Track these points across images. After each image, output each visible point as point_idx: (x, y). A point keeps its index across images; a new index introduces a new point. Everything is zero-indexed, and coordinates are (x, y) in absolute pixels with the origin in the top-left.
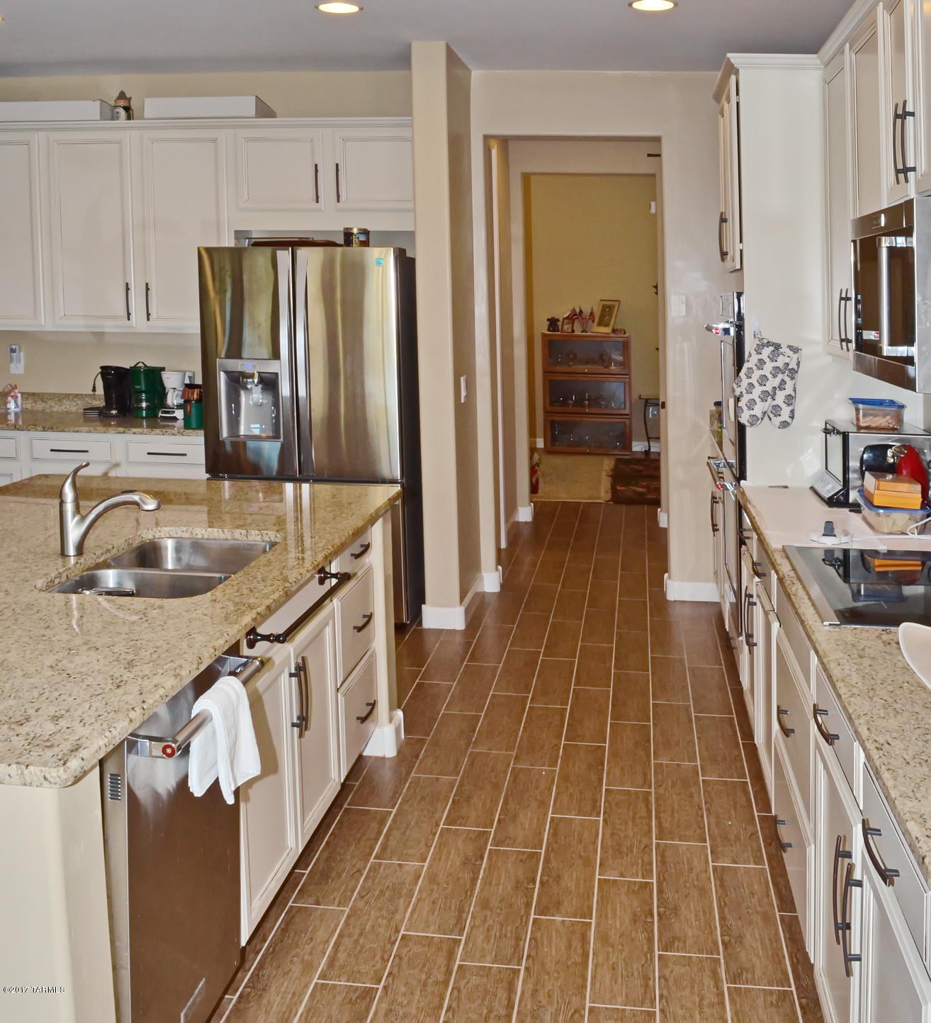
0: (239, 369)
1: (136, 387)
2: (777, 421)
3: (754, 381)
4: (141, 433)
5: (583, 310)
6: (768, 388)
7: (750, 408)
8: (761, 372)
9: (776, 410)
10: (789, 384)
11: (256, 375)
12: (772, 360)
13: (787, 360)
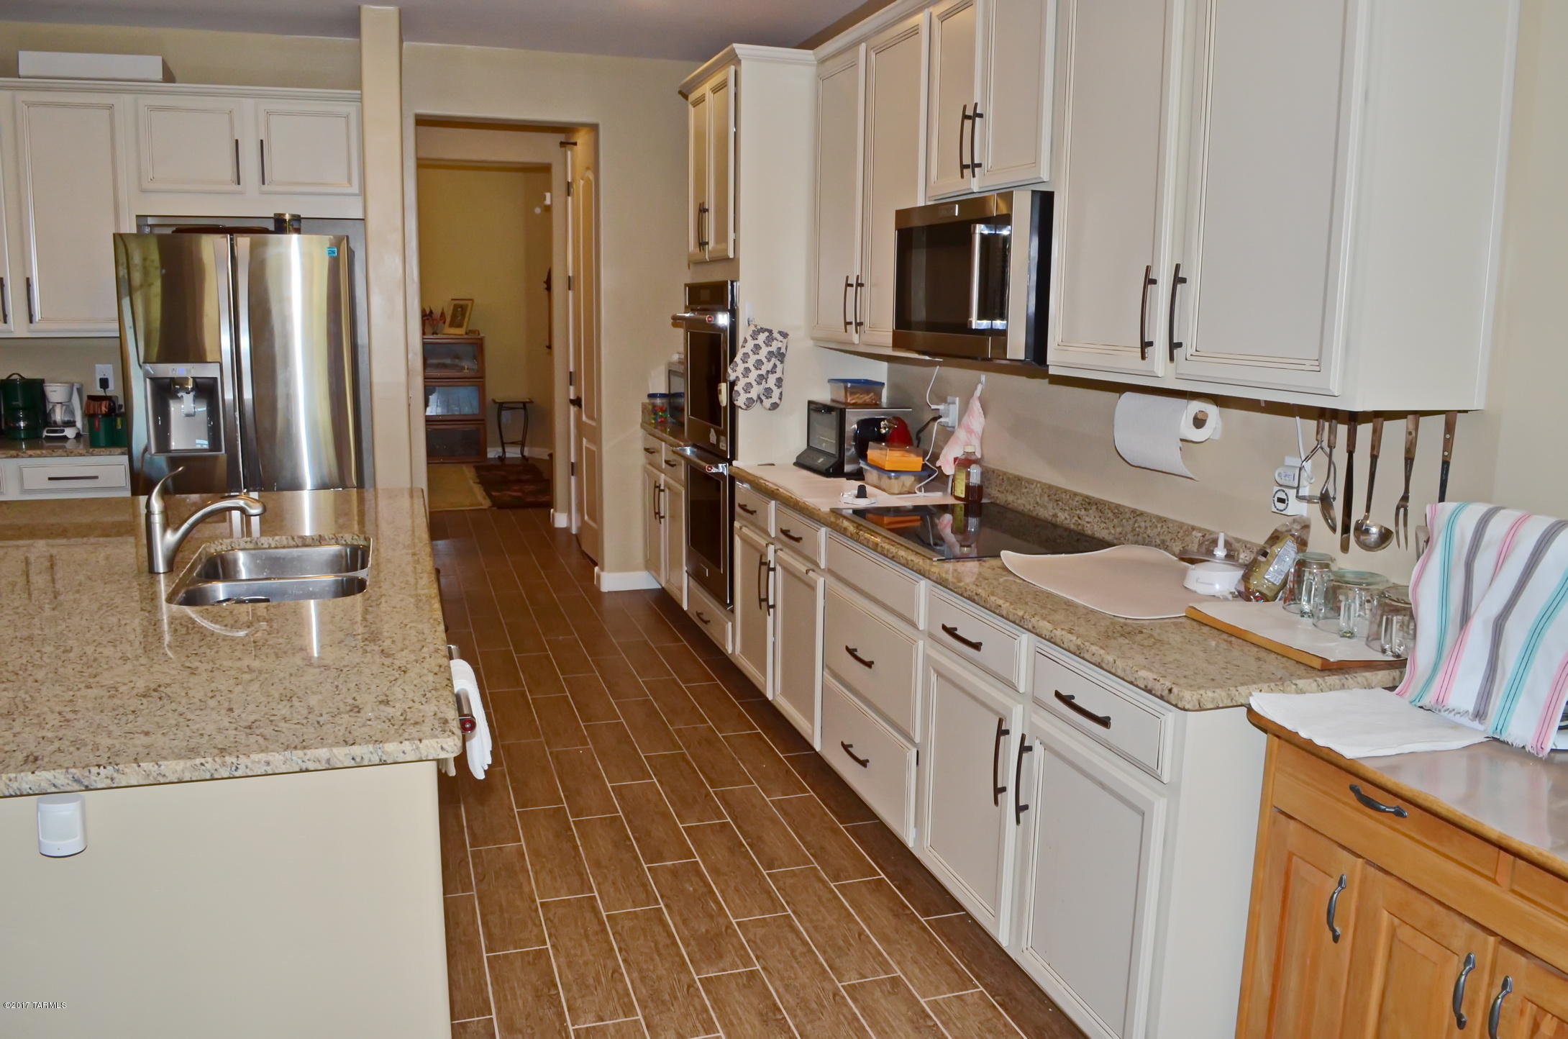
0: (171, 375)
1: (14, 403)
2: (767, 403)
3: (750, 364)
4: (39, 456)
5: (434, 311)
6: (763, 372)
7: (746, 391)
8: (757, 357)
9: (768, 392)
10: (779, 369)
11: (191, 381)
12: (767, 345)
13: (780, 345)
